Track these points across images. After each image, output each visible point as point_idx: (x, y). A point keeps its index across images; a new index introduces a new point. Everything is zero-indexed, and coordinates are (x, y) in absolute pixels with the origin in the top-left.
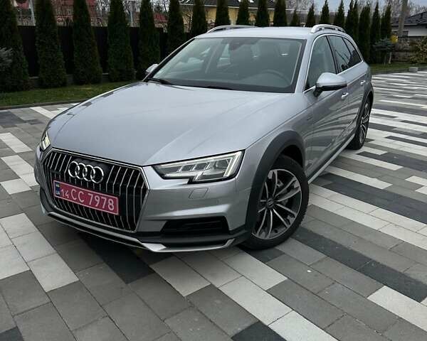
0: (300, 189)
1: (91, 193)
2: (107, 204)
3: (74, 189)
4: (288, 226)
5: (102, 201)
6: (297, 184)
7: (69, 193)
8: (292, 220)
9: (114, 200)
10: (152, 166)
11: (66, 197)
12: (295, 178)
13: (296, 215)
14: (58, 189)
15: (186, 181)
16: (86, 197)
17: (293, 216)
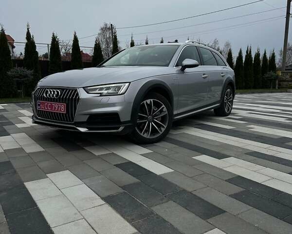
0: (167, 112)
1: (54, 104)
2: (61, 108)
3: (46, 103)
4: (161, 133)
5: (59, 107)
6: (165, 109)
7: (44, 107)
8: (163, 130)
9: (64, 105)
10: (83, 88)
11: (42, 109)
12: (163, 106)
13: (165, 127)
14: (39, 105)
15: (99, 95)
16: (51, 106)
17: (163, 127)
